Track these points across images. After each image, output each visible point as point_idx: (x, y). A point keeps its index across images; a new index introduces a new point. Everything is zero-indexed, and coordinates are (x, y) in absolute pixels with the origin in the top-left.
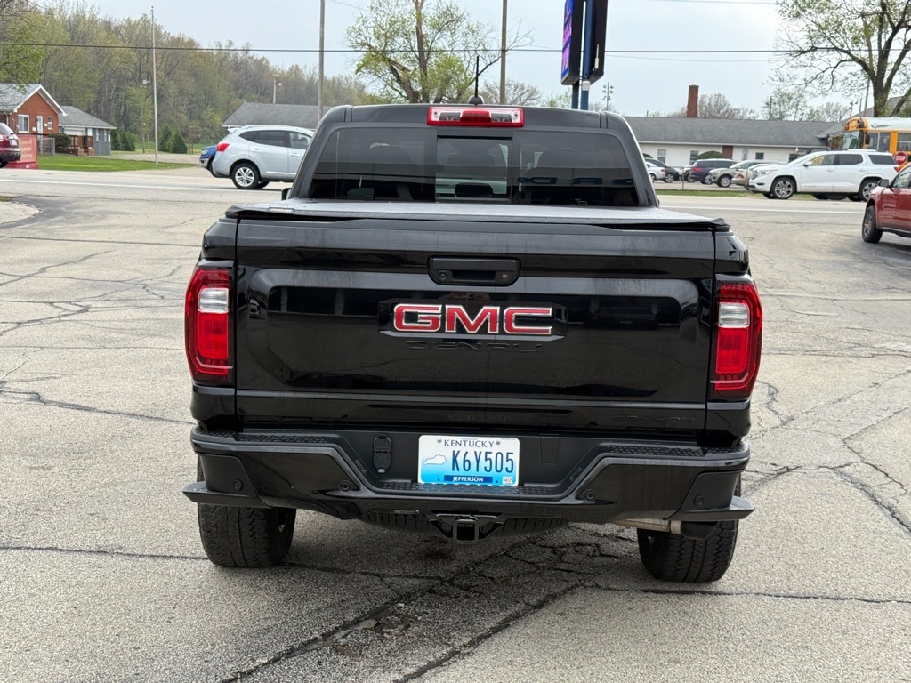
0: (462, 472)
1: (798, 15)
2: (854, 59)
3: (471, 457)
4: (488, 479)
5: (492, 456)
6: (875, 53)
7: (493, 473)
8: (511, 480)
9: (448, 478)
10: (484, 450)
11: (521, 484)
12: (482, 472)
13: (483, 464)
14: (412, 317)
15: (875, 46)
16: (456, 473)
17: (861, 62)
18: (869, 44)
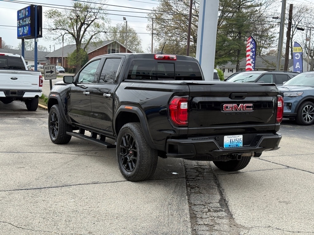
0: (232, 144)
1: (51, 17)
2: (70, 33)
3: (234, 140)
4: (237, 145)
5: (237, 140)
6: (76, 31)
7: (238, 144)
8: (241, 145)
9: (230, 146)
10: (236, 138)
11: (243, 146)
12: (236, 144)
13: (236, 141)
14: (227, 107)
15: (75, 29)
16: (231, 144)
17: (72, 34)
18: (73, 28)
